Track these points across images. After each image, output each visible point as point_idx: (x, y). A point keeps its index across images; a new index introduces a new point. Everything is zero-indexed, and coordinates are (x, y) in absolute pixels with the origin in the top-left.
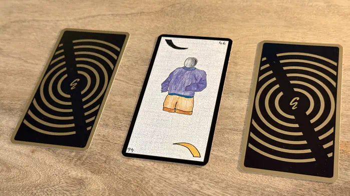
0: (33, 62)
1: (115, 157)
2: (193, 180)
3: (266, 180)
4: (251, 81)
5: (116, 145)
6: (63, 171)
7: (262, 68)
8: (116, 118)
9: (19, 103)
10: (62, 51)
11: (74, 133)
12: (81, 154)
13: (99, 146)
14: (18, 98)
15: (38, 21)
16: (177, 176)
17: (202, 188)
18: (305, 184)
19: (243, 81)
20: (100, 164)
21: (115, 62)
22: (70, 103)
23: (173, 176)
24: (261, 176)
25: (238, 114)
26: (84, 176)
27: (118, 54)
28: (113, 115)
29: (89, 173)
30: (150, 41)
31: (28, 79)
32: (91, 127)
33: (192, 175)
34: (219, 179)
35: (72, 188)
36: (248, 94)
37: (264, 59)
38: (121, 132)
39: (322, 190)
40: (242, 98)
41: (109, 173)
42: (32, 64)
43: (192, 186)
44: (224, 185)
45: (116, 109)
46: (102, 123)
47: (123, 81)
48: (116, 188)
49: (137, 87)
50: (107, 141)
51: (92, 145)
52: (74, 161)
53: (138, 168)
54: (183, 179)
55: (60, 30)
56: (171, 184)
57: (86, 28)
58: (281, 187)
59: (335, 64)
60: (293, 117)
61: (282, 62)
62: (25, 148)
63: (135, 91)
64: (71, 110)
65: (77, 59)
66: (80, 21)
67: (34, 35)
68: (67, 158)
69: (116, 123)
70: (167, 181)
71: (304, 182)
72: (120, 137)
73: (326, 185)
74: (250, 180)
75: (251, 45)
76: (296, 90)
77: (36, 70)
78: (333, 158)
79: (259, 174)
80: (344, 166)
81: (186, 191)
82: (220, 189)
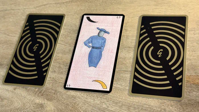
0: (12, 35)
1: (60, 90)
2: (103, 102)
3: (144, 100)
4: (135, 41)
5: (60, 83)
6: (31, 100)
7: (142, 32)
8: (60, 67)
9: (6, 60)
10: (28, 27)
11: (37, 77)
12: (41, 89)
13: (51, 84)
14: (5, 57)
15: (13, 10)
16: (94, 100)
17: (108, 107)
18: (166, 102)
19: (131, 41)
20: (52, 95)
21: (58, 33)
22: (34, 59)
23: (92, 101)
24: (141, 98)
25: (128, 61)
26: (43, 102)
27: (59, 27)
28: (58, 65)
29: (46, 100)
30: (77, 18)
31: (10, 45)
32: (46, 73)
33: (102, 99)
34: (118, 101)
35: (37, 110)
36: (134, 49)
37: (143, 26)
38: (63, 75)
39: (175, 105)
40: (130, 52)
41: (57, 100)
42: (12, 36)
43: (103, 106)
44: (120, 105)
45: (60, 61)
46: (52, 70)
47: (63, 44)
48: (61, 109)
49: (71, 48)
50: (55, 81)
51: (47, 84)
52: (37, 94)
53: (73, 96)
54: (97, 102)
55: (26, 15)
56: (91, 105)
57: (41, 13)
58: (152, 104)
59: (184, 27)
60: (159, 62)
61: (153, 28)
62: (10, 87)
63: (70, 50)
64: (34, 64)
65: (37, 32)
66: (38, 8)
67: (12, 19)
68: (33, 92)
69: (60, 70)
70: (89, 103)
71: (165, 101)
72: (62, 78)
73: (178, 102)
74: (135, 101)
75: (135, 18)
76: (161, 45)
77: (14, 40)
78: (182, 85)
79: (140, 97)
80: (188, 90)
81: (99, 109)
82: (118, 107)
